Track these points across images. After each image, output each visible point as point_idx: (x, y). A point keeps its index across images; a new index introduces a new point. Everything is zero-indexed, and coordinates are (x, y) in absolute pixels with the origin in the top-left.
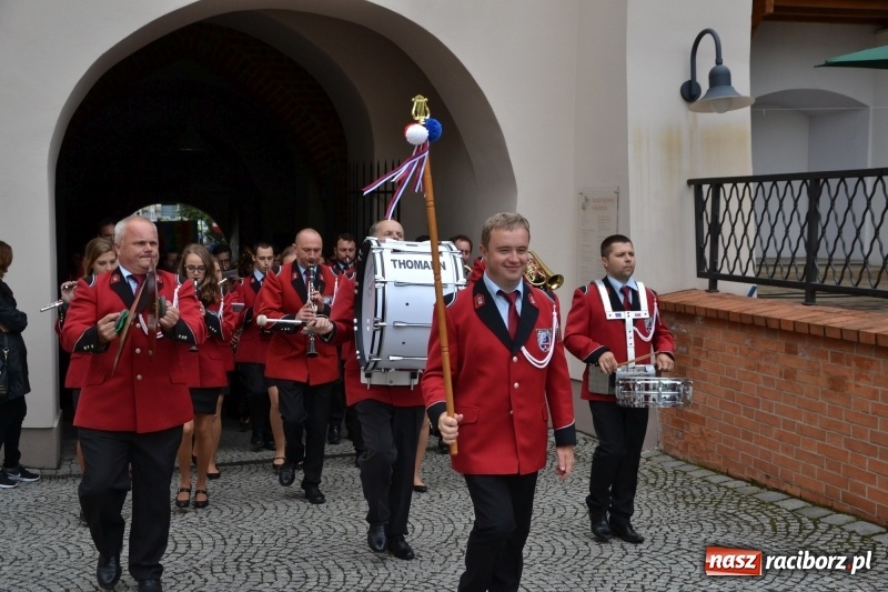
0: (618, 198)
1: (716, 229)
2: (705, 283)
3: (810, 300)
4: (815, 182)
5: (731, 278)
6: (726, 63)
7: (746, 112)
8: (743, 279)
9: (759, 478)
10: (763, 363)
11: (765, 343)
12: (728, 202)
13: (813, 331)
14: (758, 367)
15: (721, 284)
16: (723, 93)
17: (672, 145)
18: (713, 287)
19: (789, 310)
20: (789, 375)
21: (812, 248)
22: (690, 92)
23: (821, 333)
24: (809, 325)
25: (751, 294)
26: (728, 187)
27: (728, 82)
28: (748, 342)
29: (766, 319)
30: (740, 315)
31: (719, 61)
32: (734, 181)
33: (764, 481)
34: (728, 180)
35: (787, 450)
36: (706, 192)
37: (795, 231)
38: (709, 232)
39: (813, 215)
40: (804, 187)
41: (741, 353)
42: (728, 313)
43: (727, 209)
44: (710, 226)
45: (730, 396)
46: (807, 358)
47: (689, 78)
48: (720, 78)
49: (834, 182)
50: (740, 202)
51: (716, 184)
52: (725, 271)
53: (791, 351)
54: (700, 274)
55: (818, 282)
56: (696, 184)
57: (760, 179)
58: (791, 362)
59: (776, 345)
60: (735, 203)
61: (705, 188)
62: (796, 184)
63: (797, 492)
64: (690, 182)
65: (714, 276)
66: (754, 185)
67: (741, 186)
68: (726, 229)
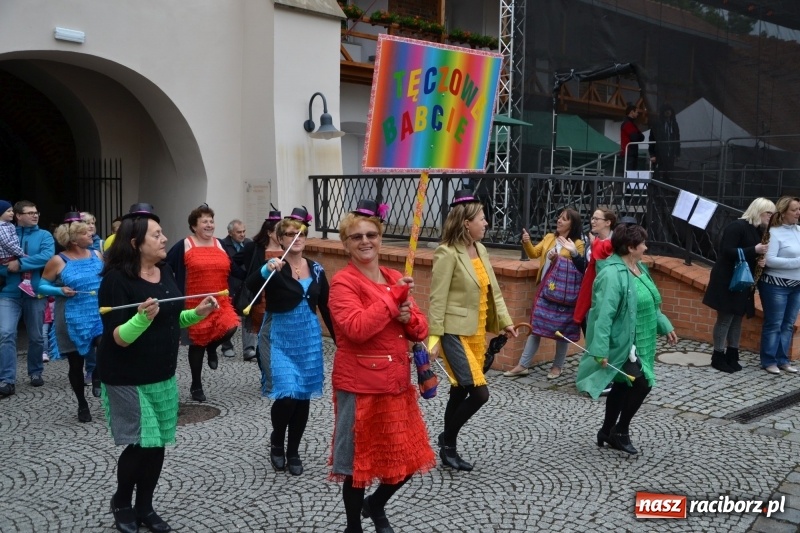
0: (270, 185)
1: (326, 204)
2: (321, 234)
4: (380, 180)
5: (335, 231)
6: (329, 112)
7: (339, 139)
12: (333, 189)
15: (330, 235)
16: (328, 129)
17: (300, 157)
18: (325, 236)
22: (309, 126)
26: (332, 180)
27: (331, 123)
31: (325, 111)
32: (336, 177)
34: (333, 177)
36: (321, 183)
38: (321, 205)
39: (379, 196)
40: (375, 184)
42: (337, 250)
43: (332, 192)
44: (323, 203)
47: (308, 119)
48: (326, 120)
49: (389, 180)
50: (340, 189)
51: (326, 179)
52: (332, 227)
54: (318, 229)
56: (314, 179)
57: (351, 177)
60: (336, 190)
61: (319, 181)
62: (370, 180)
64: (310, 177)
65: (325, 230)
66: (347, 180)
67: (340, 180)
68: (332, 204)
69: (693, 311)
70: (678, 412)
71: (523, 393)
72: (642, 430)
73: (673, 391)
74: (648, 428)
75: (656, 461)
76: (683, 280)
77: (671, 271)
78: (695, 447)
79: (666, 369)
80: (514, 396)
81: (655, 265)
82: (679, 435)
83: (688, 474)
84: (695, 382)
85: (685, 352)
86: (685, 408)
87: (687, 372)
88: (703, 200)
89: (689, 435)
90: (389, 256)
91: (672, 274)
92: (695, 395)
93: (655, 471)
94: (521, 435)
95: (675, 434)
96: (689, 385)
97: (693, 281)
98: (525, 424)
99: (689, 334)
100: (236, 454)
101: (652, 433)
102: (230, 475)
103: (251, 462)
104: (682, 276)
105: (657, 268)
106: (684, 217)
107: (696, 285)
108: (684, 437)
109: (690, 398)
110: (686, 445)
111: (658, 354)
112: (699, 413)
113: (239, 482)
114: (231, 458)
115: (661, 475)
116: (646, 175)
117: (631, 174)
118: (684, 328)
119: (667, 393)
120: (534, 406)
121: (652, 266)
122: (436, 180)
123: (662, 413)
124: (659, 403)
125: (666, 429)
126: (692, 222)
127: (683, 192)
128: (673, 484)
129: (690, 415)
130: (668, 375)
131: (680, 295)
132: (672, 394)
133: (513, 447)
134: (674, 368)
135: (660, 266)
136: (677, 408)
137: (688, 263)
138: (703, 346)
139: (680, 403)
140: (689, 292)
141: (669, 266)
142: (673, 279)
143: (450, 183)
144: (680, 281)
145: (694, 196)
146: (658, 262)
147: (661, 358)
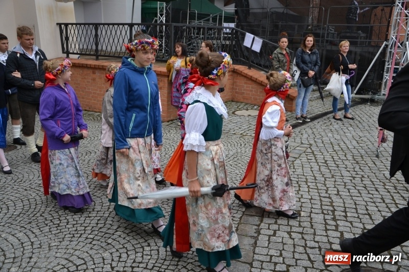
1: (67, 39)
2: (65, 55)
3: (97, 59)
4: (96, 26)
5: (73, 53)
7: (72, 3)
8: (77, 54)
9: (87, 109)
10: (86, 77)
11: (86, 71)
12: (70, 31)
13: (100, 67)
14: (85, 78)
15: (70, 55)
17: (50, 12)
18: (68, 57)
19: (92, 62)
20: (94, 80)
21: (97, 45)
23: (102, 67)
24: (99, 66)
25: (78, 58)
26: (70, 26)
28: (81, 71)
29: (87, 65)
30: (79, 64)
32: (72, 24)
33: (89, 109)
34: (70, 24)
35: (94, 100)
36: (63, 27)
37: (92, 40)
38: (65, 39)
39: (96, 35)
40: (93, 28)
41: (80, 75)
43: (70, 32)
44: (65, 38)
45: (77, 87)
46: (99, 74)
49: (102, 26)
50: (74, 31)
51: (66, 25)
52: (71, 51)
53: (94, 73)
54: (63, 52)
55: (99, 54)
56: (60, 25)
57: (80, 24)
58: (94, 76)
59: (90, 71)
60: (72, 31)
61: (63, 26)
62: (91, 26)
63: (98, 111)
64: (57, 24)
65: (68, 53)
66: (78, 26)
67: (74, 26)
68: (71, 39)
69: (251, 91)
70: (241, 136)
71: (171, 131)
72: (225, 144)
73: (240, 127)
74: (227, 143)
75: (230, 156)
76: (247, 76)
77: (241, 72)
78: (247, 150)
79: (238, 118)
80: (167, 132)
81: (234, 69)
82: (241, 145)
83: (243, 160)
84: (250, 123)
85: (247, 110)
86: (244, 134)
87: (247, 119)
88: (256, 38)
89: (245, 145)
90: (103, 66)
92: (250, 128)
93: (229, 160)
94: (170, 149)
95: (239, 145)
96: (247, 124)
97: (251, 77)
98: (172, 144)
99: (250, 102)
100: (28, 165)
101: (229, 145)
102: (26, 175)
103: (37, 168)
104: (246, 74)
105: (235, 71)
106: (249, 46)
108: (243, 146)
109: (248, 129)
110: (243, 149)
111: (235, 111)
112: (251, 136)
113: (31, 177)
114: (25, 167)
115: (231, 161)
116: (232, 25)
117: (225, 25)
118: (247, 99)
119: (238, 128)
120: (176, 136)
122: (126, 26)
123: (234, 136)
124: (234, 132)
125: (235, 143)
126: (252, 48)
127: (247, 34)
128: (236, 165)
129: (247, 136)
130: (239, 120)
131: (246, 83)
132: (240, 128)
133: (166, 154)
134: (242, 117)
136: (241, 134)
137: (249, 68)
138: (255, 107)
139: (243, 132)
140: (250, 82)
141: (241, 70)
142: (243, 76)
143: (133, 28)
144: (245, 77)
145: (252, 36)
146: (236, 68)
147: (236, 113)
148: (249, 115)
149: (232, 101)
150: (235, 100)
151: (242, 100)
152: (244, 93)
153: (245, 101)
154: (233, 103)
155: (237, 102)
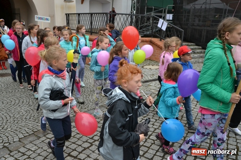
0: (54, 16)
4: (79, 15)
7: (75, 3)
12: (70, 17)
16: (69, 0)
17: (62, 8)
34: (70, 14)
37: (77, 22)
39: (79, 20)
44: (68, 21)
49: (81, 15)
61: (67, 15)
62: (77, 15)
64: (65, 14)
68: (70, 22)
81: (151, 40)
85: (153, 65)
88: (164, 22)
91: (155, 43)
97: (159, 45)
104: (157, 44)
106: (160, 27)
107: (160, 47)
116: (171, 15)
117: (168, 15)
121: (150, 41)
122: (90, 15)
126: (162, 28)
127: (160, 19)
131: (157, 49)
135: (152, 41)
137: (161, 40)
140: (159, 49)
141: (154, 41)
142: (155, 45)
144: (156, 45)
145: (163, 20)
146: (152, 40)
147: (144, 67)
148: (150, 69)
149: (150, 60)
150: (151, 59)
151: (154, 60)
152: (155, 55)
153: (156, 60)
154: (149, 61)
155: (151, 60)
